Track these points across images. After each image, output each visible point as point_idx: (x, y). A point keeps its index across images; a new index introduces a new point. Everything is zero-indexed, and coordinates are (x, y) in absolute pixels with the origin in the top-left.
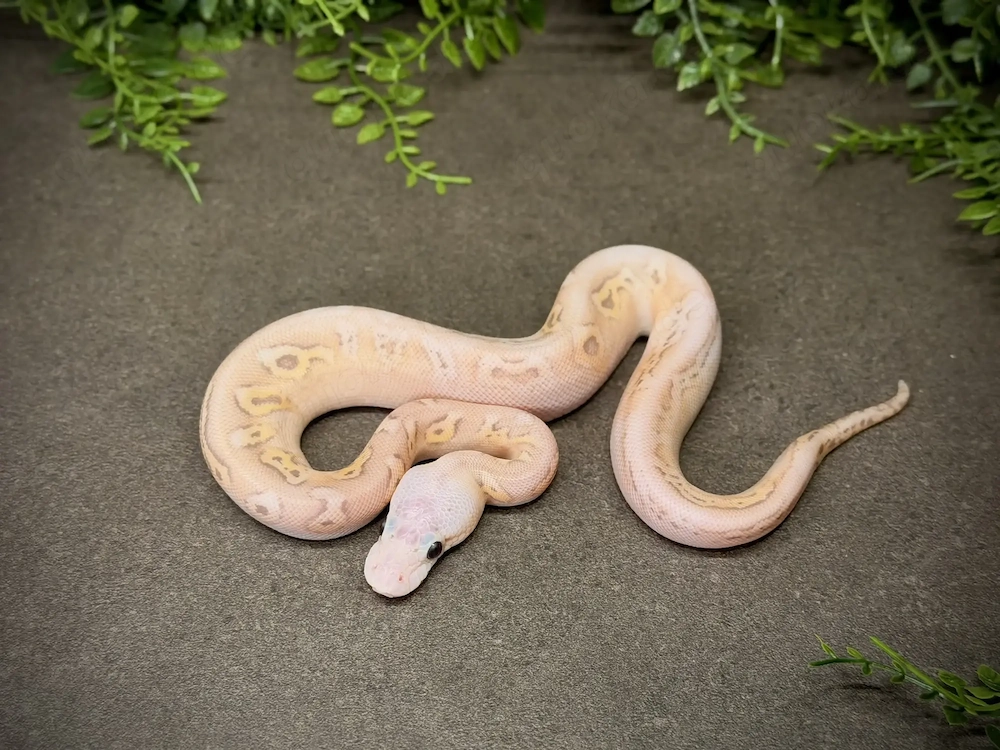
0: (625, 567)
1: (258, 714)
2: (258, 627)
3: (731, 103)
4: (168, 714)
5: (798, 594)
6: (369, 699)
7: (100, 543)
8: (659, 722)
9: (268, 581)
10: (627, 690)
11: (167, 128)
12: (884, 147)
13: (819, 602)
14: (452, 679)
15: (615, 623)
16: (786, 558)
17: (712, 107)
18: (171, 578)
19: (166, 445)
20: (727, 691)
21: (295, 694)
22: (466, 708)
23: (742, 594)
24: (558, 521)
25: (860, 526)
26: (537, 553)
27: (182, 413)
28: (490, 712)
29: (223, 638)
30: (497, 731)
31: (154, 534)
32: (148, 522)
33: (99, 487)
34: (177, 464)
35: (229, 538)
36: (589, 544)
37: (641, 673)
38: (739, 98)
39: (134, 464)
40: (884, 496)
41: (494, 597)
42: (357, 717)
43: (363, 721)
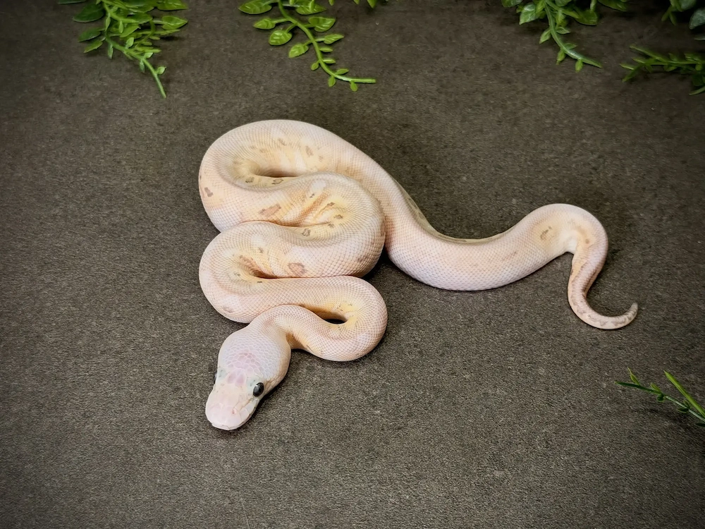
0: (474, 361)
1: (197, 459)
2: (198, 396)
3: (559, 35)
4: (129, 455)
5: (605, 385)
6: (280, 450)
7: (84, 333)
8: (498, 474)
9: (207, 364)
10: (474, 450)
11: (143, 41)
12: (672, 68)
13: (620, 391)
14: (342, 438)
15: (466, 402)
16: (596, 359)
17: (544, 38)
18: (134, 359)
19: (134, 265)
20: (550, 453)
21: (224, 444)
22: (352, 459)
23: (562, 383)
24: (424, 327)
25: (652, 338)
26: (407, 350)
27: (147, 242)
28: (370, 462)
29: (172, 403)
30: (376, 476)
31: (123, 327)
32: (119, 319)
33: (84, 293)
34: (141, 279)
35: (178, 332)
36: (446, 345)
37: (485, 438)
38: (566, 31)
39: (110, 277)
40: (670, 316)
41: (375, 380)
42: (271, 463)
43: (274, 466)
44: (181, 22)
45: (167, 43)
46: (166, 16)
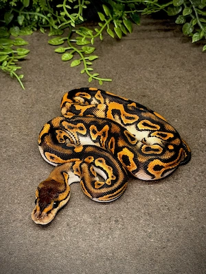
11: (11, 63)
17: (204, 48)
28: (153, 266)
29: (52, 244)
31: (22, 207)
32: (19, 203)
34: (27, 182)
36: (180, 204)
39: (11, 183)
41: (149, 224)
44: (27, 51)
45: (21, 62)
46: (18, 49)
